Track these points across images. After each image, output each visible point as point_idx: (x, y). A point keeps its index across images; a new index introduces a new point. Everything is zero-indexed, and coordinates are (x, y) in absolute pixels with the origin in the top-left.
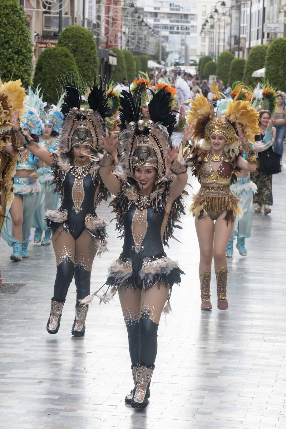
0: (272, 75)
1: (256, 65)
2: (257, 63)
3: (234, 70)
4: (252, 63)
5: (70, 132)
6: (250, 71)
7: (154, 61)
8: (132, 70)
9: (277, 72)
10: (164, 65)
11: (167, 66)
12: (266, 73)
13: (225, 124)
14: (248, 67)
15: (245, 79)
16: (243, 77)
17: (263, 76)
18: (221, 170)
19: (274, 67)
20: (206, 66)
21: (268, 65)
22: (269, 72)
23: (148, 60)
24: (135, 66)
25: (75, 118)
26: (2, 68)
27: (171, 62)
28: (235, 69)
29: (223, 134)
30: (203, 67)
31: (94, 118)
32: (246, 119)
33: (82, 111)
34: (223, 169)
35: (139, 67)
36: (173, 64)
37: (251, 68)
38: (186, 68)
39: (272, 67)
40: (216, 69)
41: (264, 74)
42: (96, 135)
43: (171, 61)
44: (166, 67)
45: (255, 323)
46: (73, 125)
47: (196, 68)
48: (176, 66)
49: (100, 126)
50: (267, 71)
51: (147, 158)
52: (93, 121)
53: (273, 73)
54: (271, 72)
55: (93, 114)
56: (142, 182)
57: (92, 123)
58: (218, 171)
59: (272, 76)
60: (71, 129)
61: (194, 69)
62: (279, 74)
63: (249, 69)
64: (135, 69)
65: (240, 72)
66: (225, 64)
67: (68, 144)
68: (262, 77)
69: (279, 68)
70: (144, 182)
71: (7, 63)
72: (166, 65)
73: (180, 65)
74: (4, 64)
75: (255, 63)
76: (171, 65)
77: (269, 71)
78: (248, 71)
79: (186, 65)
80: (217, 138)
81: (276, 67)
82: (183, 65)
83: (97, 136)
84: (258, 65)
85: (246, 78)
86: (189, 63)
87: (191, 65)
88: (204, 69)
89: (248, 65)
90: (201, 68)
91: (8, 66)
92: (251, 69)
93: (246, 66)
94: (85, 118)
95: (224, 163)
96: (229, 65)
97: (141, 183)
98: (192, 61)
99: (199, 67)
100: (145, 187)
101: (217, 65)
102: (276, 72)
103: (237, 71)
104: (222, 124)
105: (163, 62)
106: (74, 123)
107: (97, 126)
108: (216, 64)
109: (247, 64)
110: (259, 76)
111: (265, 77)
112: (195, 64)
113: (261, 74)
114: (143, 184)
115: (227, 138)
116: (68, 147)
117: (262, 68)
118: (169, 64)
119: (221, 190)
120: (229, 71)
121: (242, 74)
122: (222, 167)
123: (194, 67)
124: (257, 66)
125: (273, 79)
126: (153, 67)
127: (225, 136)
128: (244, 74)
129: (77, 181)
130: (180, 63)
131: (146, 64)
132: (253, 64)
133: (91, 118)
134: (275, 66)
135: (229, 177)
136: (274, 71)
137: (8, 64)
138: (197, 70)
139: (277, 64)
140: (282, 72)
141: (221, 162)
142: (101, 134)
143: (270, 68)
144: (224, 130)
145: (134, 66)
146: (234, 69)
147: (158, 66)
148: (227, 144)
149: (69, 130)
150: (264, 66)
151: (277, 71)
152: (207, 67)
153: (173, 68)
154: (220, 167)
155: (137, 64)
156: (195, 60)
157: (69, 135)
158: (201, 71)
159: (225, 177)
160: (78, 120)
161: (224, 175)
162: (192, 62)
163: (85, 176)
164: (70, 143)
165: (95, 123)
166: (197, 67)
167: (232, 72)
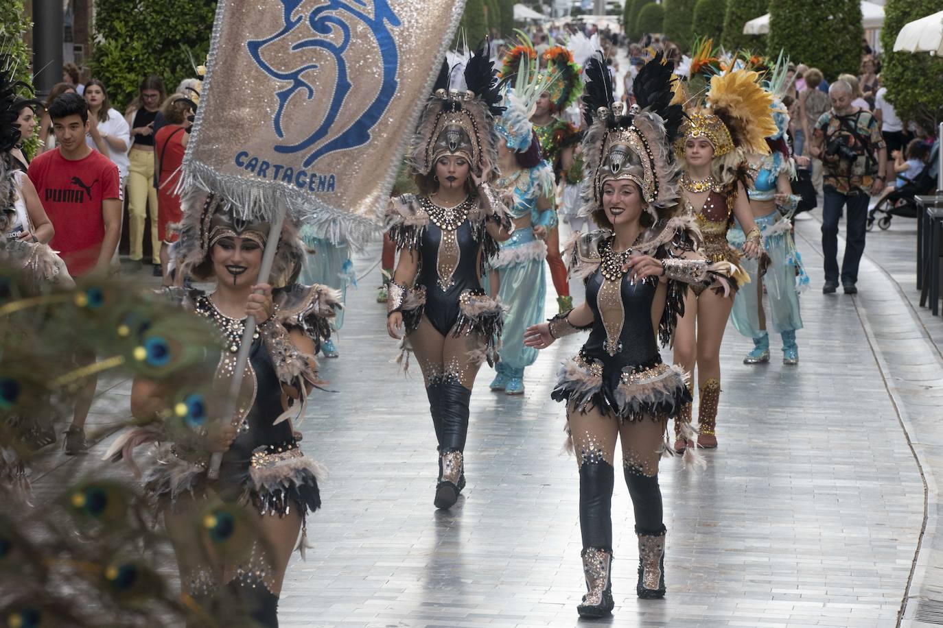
0: (785, 30)
1: (751, 8)
2: (752, 5)
3: (703, 21)
4: (742, 4)
5: (431, 138)
6: (738, 21)
7: (528, 7)
8: (479, 24)
9: (797, 23)
10: (551, 15)
11: (556, 16)
12: (773, 24)
13: (711, 119)
14: (733, 13)
15: (725, 40)
16: (723, 34)
17: (766, 31)
18: (709, 207)
19: (789, 12)
20: (640, 15)
21: (777, 7)
22: (779, 23)
23: (515, 3)
24: (486, 18)
25: (441, 110)
26: (196, 20)
27: (565, 7)
28: (705, 19)
29: (708, 136)
30: (635, 16)
31: (473, 110)
32: (747, 108)
33: (454, 93)
34: (712, 206)
35: (494, 18)
36: (569, 12)
37: (739, 14)
38: (599, 20)
39: (785, 12)
40: (662, 19)
41: (768, 26)
42: (478, 142)
43: (565, 4)
44: (553, 19)
45: (750, 559)
46: (437, 124)
47: (619, 20)
48: (576, 16)
49: (484, 127)
50: (774, 20)
51: (624, 164)
52: (472, 115)
53: (789, 24)
54: (782, 24)
55: (474, 100)
56: (614, 210)
57: (471, 119)
58: (704, 211)
59: (787, 31)
60: (433, 134)
61: (616, 21)
62: (801, 27)
63: (734, 18)
64: (486, 22)
65: (716, 25)
66: (682, 9)
67: (427, 161)
68: (764, 35)
69: (801, 12)
70: (617, 211)
71: (205, 9)
72: (553, 14)
73: (583, 13)
74: (198, 11)
75: (747, 5)
76: (565, 15)
77: (778, 20)
78: (732, 22)
79: (597, 14)
80: (696, 145)
81: (794, 11)
82: (590, 12)
83: (479, 146)
84: (755, 8)
85: (728, 38)
86: (603, 8)
87: (609, 13)
88: (638, 21)
89: (734, 9)
90: (630, 19)
91: (207, 16)
92: (740, 18)
93: (728, 10)
94: (458, 107)
95: (713, 194)
96: (692, 10)
97: (612, 213)
98: (609, 3)
99: (626, 18)
100: (619, 219)
101: (665, 10)
102: (793, 21)
103: (708, 22)
104: (705, 119)
105: (546, 9)
106: (438, 119)
107: (479, 126)
108: (662, 9)
109: (732, 7)
110: (755, 31)
111: (770, 35)
112: (617, 9)
113: (762, 26)
114: (616, 214)
115: (715, 145)
116: (427, 166)
117: (763, 14)
118: (561, 13)
119: (710, 242)
120: (691, 23)
121: (720, 29)
122: (711, 202)
123: (615, 17)
124: (753, 10)
125: (788, 37)
126: (525, 18)
127: (712, 140)
128: (725, 29)
129: (447, 236)
130: (584, 9)
131: (511, 13)
132: (744, 6)
133: (469, 107)
134: (791, 9)
135: (723, 220)
136: (790, 20)
137: (208, 12)
138: (622, 23)
139: (796, 4)
140: (807, 22)
141: (708, 193)
142: (486, 142)
143: (781, 13)
144: (709, 130)
145: (483, 16)
146: (700, 19)
147: (536, 15)
148: (716, 157)
149: (429, 135)
150: (768, 10)
151: (796, 20)
152: (642, 16)
153: (569, 19)
154: (707, 203)
155: (490, 11)
156: (618, 3)
157: (429, 144)
158: (629, 25)
159: (717, 220)
160: (446, 112)
161: (714, 217)
162: (610, 7)
163: (459, 224)
164: (432, 157)
165: (478, 120)
166: (622, 17)
167: (698, 26)
